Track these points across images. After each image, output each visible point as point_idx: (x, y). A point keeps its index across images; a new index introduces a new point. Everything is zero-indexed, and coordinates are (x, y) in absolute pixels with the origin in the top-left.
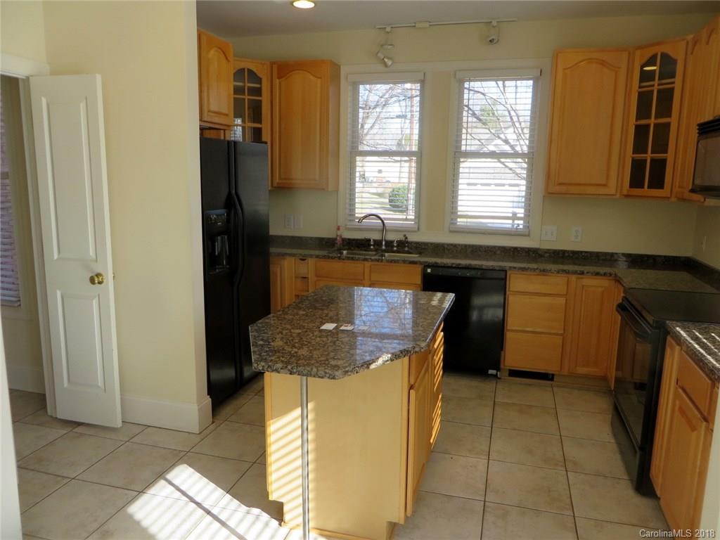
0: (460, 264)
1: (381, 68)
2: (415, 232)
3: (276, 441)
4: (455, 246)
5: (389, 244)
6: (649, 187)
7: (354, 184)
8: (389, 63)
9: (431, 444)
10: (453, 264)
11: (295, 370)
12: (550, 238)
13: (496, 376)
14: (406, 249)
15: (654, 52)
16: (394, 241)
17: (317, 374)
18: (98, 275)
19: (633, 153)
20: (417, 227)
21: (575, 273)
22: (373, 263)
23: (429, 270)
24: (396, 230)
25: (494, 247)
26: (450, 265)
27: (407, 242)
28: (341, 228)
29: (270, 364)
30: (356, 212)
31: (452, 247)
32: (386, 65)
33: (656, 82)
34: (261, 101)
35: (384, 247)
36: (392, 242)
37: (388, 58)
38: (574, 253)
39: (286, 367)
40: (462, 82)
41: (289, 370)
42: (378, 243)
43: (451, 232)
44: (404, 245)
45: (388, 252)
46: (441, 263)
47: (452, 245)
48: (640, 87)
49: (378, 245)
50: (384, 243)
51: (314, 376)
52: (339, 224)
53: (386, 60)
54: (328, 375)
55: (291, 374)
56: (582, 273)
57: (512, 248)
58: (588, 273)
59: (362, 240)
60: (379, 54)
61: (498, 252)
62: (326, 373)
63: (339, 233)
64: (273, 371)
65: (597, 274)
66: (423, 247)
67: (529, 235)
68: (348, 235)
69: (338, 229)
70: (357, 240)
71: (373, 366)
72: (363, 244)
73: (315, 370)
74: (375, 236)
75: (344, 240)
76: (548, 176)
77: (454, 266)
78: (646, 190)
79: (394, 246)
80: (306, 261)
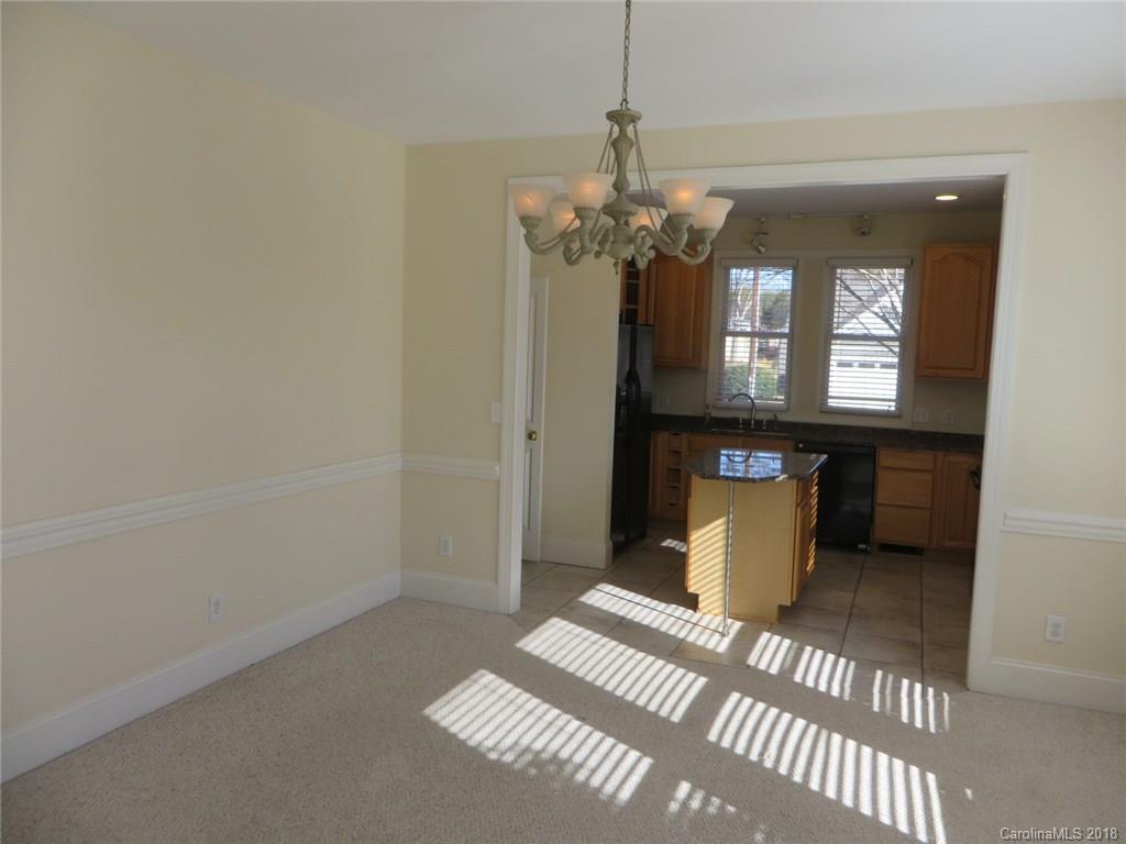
1: (753, 253)
2: (785, 412)
3: (695, 554)
4: (825, 426)
5: (759, 423)
8: (763, 250)
9: (807, 572)
12: (924, 419)
13: (866, 550)
14: (776, 428)
18: (534, 432)
20: (787, 406)
21: (941, 450)
23: (801, 446)
24: (766, 410)
26: (820, 441)
27: (777, 422)
28: (709, 406)
31: (822, 427)
32: (759, 251)
34: (637, 285)
35: (753, 426)
36: (762, 421)
37: (762, 246)
38: (947, 435)
40: (833, 269)
42: (747, 423)
43: (821, 412)
44: (773, 425)
45: (758, 430)
46: (812, 440)
50: (753, 422)
52: (708, 402)
53: (760, 247)
57: (884, 429)
59: (731, 419)
60: (754, 243)
63: (707, 411)
66: (794, 426)
67: (900, 417)
68: (716, 414)
69: (707, 407)
70: (726, 419)
71: (777, 480)
74: (744, 415)
75: (712, 418)
76: (918, 359)
79: (764, 426)
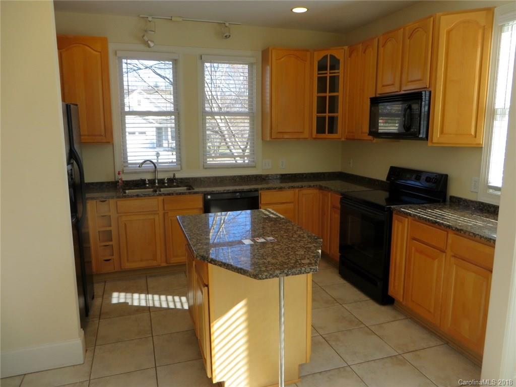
0: (229, 190)
1: (142, 47)
2: (180, 171)
4: (209, 178)
5: (161, 181)
6: (328, 133)
7: (125, 137)
8: (152, 44)
10: (224, 190)
11: (290, 273)
12: (269, 166)
14: (175, 184)
15: (326, 54)
16: (164, 179)
17: (305, 271)
19: (317, 113)
20: (179, 166)
21: (298, 187)
22: (166, 197)
23: (209, 197)
24: (166, 171)
25: (235, 176)
26: (222, 192)
27: (175, 179)
28: (121, 172)
29: (271, 272)
30: (128, 159)
31: (206, 179)
32: (149, 46)
33: (328, 71)
35: (157, 184)
37: (152, 41)
39: (283, 272)
41: (286, 273)
44: (173, 182)
45: (162, 188)
46: (217, 191)
47: (206, 178)
48: (318, 74)
49: (151, 183)
50: (157, 181)
51: (303, 273)
52: (118, 170)
53: (149, 42)
54: (312, 270)
55: (287, 276)
56: (302, 187)
57: (246, 176)
58: (305, 186)
59: (138, 181)
60: (145, 38)
61: (238, 179)
62: (311, 269)
63: (120, 177)
64: (273, 277)
65: (310, 186)
66: (186, 181)
67: (255, 167)
68: (126, 178)
69: (118, 174)
70: (133, 181)
72: (140, 184)
73: (303, 269)
74: (148, 177)
75: (123, 182)
77: (225, 192)
78: (327, 135)
79: (166, 183)
80: (107, 202)
